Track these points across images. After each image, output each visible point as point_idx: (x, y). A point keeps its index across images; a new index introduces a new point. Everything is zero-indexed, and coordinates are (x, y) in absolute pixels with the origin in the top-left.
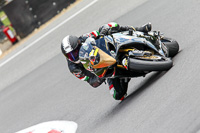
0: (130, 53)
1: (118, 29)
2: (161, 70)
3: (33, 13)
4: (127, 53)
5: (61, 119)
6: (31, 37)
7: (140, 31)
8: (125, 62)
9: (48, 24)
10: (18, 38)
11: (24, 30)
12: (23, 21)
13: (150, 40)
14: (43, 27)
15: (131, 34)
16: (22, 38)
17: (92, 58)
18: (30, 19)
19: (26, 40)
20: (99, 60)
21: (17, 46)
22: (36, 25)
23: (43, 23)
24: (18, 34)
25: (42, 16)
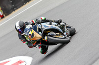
0: (49, 34)
1: (45, 21)
2: (64, 43)
3: (12, 3)
4: (48, 33)
5: (24, 55)
6: (10, 15)
7: (56, 22)
8: (46, 38)
9: (19, 9)
10: (4, 15)
11: (7, 12)
12: (7, 7)
13: (60, 27)
14: (17, 11)
15: (51, 24)
16: (6, 15)
17: (30, 35)
18: (10, 6)
19: (8, 17)
20: (33, 36)
21: (4, 19)
22: (13, 9)
23: (17, 9)
24: (4, 13)
25: (17, 5)
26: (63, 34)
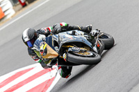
10: (27, 3)
15: (74, 34)
17: (41, 51)
20: (46, 52)
21: (26, 8)
26: (91, 50)
